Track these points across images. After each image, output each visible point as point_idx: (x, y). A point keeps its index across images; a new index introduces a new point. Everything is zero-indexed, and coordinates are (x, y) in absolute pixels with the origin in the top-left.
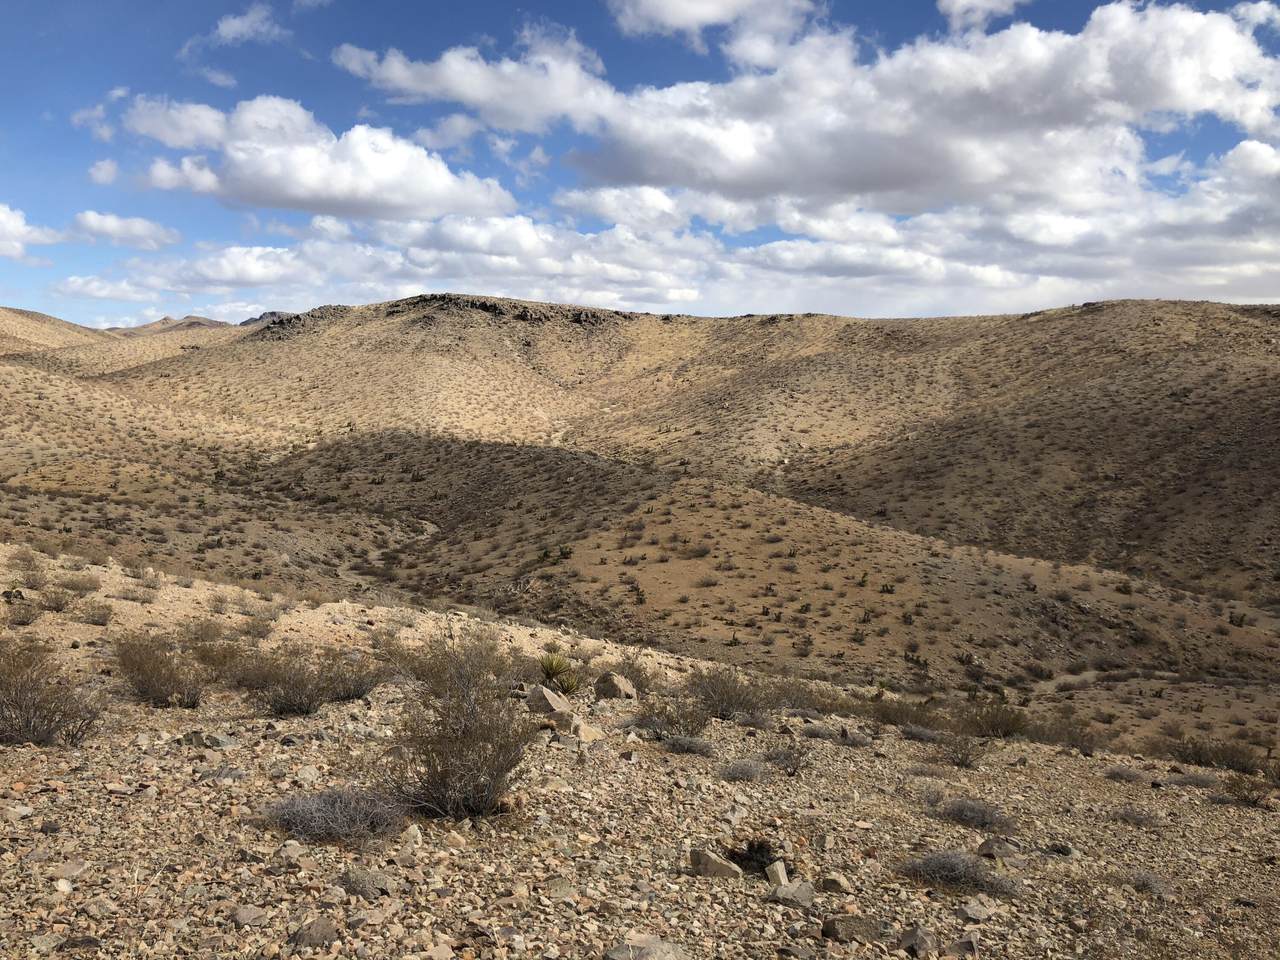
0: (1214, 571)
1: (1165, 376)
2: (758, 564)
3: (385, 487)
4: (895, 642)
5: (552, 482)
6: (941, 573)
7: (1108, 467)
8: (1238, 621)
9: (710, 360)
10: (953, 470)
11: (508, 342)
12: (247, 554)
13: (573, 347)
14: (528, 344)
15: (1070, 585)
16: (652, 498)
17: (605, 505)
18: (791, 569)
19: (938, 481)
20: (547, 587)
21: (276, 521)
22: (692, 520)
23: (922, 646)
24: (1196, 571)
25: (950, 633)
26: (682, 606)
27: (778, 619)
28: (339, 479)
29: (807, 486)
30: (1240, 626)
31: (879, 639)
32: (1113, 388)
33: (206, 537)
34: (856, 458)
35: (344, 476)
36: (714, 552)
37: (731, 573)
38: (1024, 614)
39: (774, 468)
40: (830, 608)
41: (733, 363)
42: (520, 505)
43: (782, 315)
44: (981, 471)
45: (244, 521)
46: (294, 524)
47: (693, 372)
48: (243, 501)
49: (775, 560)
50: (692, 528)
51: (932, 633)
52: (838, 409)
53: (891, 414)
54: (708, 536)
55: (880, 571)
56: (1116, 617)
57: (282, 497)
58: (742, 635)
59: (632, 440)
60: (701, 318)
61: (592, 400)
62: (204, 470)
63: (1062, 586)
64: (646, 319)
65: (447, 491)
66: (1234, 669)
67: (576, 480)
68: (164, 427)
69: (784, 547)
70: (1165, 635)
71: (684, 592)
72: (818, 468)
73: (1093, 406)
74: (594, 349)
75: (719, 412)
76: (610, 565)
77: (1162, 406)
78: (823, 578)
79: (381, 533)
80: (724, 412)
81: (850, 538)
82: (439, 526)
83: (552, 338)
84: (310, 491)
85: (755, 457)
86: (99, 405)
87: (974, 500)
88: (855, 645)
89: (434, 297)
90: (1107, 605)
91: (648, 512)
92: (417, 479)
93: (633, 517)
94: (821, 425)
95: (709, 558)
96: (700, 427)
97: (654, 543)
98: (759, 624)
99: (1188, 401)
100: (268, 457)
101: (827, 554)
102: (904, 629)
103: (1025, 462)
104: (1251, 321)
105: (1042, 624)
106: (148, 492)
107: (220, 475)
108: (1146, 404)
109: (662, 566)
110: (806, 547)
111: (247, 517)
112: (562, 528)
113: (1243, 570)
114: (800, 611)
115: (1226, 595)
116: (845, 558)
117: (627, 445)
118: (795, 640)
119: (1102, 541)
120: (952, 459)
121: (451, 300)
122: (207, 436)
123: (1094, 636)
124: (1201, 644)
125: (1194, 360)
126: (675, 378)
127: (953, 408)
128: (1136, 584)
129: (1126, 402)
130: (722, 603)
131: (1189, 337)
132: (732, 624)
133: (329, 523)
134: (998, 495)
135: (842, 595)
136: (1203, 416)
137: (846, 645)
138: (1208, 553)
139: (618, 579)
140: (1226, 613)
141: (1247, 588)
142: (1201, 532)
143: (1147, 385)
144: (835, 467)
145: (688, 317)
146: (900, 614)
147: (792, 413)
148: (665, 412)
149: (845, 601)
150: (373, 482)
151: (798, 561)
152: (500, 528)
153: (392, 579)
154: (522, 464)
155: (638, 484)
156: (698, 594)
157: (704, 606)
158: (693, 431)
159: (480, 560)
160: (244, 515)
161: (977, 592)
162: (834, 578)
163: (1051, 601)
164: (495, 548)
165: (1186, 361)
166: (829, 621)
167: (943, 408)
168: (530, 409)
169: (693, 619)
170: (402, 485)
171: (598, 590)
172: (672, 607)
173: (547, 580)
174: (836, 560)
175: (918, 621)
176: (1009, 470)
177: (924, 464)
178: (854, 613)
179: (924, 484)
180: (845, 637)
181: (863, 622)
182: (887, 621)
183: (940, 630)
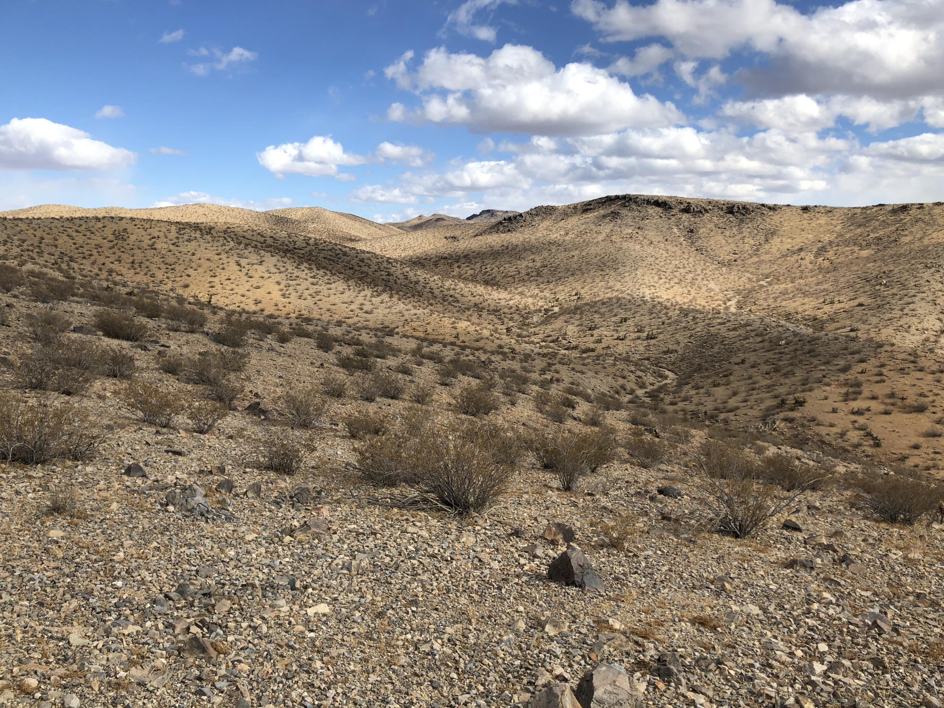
3: (627, 342)
5: (766, 344)
9: (847, 243)
11: (675, 230)
13: (727, 233)
14: (692, 231)
16: (862, 361)
17: (820, 365)
20: (792, 428)
22: (903, 381)
26: (916, 452)
28: (592, 336)
35: (595, 332)
36: (931, 409)
41: (868, 245)
42: (743, 362)
43: (912, 204)
45: (553, 365)
47: (831, 253)
50: (907, 388)
54: (922, 395)
60: (835, 208)
61: (748, 275)
62: (497, 326)
64: (788, 210)
65: (675, 347)
67: (787, 344)
68: (463, 295)
71: (915, 440)
74: (744, 234)
75: (877, 287)
76: (841, 414)
79: (640, 377)
80: (882, 288)
82: (676, 374)
83: (711, 226)
84: (574, 344)
85: (920, 326)
86: (421, 279)
89: (617, 197)
91: (862, 372)
92: (650, 337)
93: (849, 376)
95: (927, 413)
96: (861, 300)
97: (874, 398)
106: (478, 341)
109: (887, 417)
112: (787, 381)
117: (796, 313)
121: (630, 199)
126: (816, 257)
139: (851, 426)
145: (825, 207)
148: (826, 286)
150: (617, 339)
152: (732, 378)
153: (663, 412)
154: (735, 329)
155: (846, 349)
156: (927, 442)
157: (936, 453)
158: (856, 302)
159: (726, 402)
164: (735, 394)
168: (705, 282)
169: (930, 463)
170: (639, 341)
171: (837, 433)
172: (908, 452)
173: (790, 422)
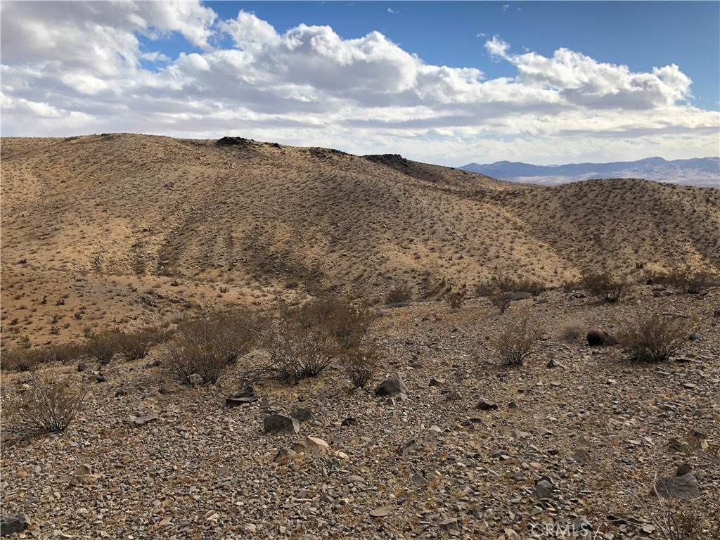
0: (203, 271)
1: (160, 176)
4: (76, 329)
6: (86, 289)
7: (145, 225)
8: (224, 291)
10: (60, 233)
15: (151, 286)
19: (53, 240)
24: (196, 271)
25: (103, 320)
30: (225, 293)
31: (66, 330)
32: (136, 183)
38: (135, 304)
40: (30, 319)
44: (76, 231)
51: (94, 321)
55: (51, 294)
56: (176, 297)
63: (148, 287)
70: (199, 302)
73: (129, 193)
77: (162, 192)
78: (19, 303)
81: (26, 278)
87: (78, 249)
88: (54, 336)
90: (171, 293)
99: (174, 189)
101: (15, 289)
102: (79, 321)
103: (100, 225)
104: (187, 147)
105: (144, 307)
108: (155, 191)
113: (215, 268)
114: (12, 324)
115: (212, 281)
116: (27, 290)
118: (17, 340)
119: (151, 263)
120: (58, 226)
123: (169, 308)
124: (213, 303)
125: (172, 168)
128: (179, 281)
129: (144, 190)
131: (161, 155)
134: (90, 244)
135: (35, 311)
136: (182, 196)
137: (50, 337)
138: (199, 262)
140: (217, 288)
141: (218, 276)
142: (195, 253)
143: (153, 180)
146: (73, 315)
149: (38, 314)
161: (108, 296)
162: (25, 302)
163: (146, 295)
166: (33, 326)
174: (22, 292)
175: (84, 316)
176: (92, 230)
177: (40, 230)
178: (45, 319)
179: (44, 242)
180: (46, 333)
181: (54, 322)
182: (67, 320)
183: (98, 319)
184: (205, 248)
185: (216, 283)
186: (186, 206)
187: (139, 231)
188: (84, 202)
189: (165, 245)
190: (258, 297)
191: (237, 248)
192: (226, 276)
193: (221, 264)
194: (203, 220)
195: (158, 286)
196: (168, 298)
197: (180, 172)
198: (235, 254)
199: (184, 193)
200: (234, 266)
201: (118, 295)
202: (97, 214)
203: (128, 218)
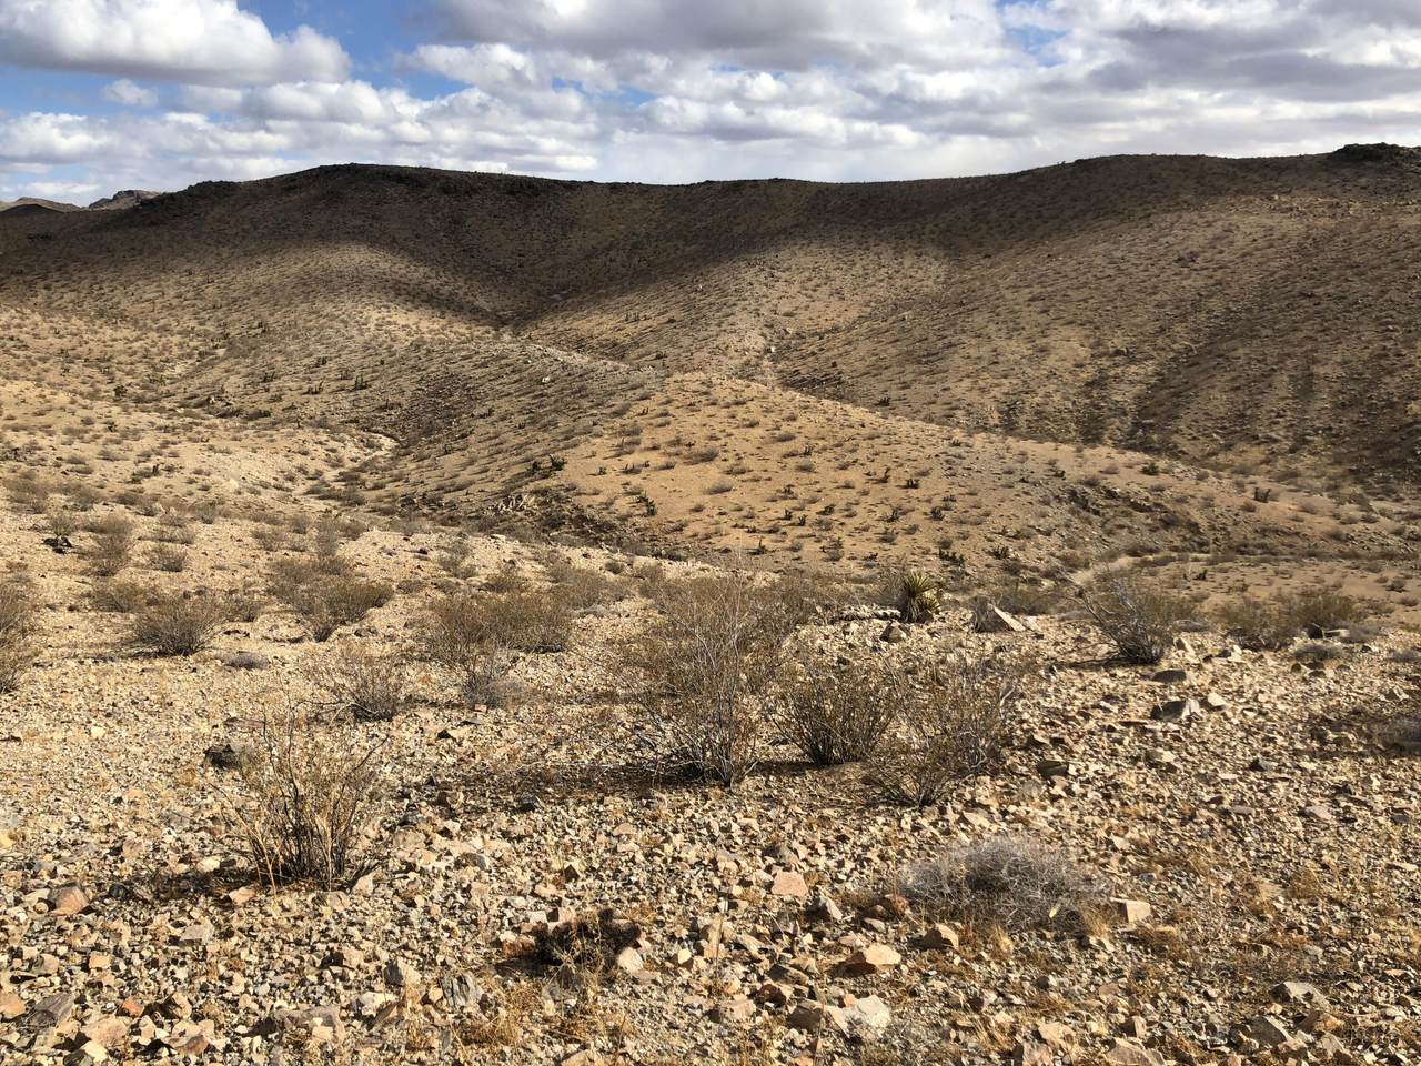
0: (1228, 447)
1: (1171, 239)
2: (772, 465)
3: (323, 396)
4: (927, 537)
5: (524, 384)
6: (965, 463)
7: (1118, 341)
8: (1262, 497)
9: (668, 236)
10: (955, 352)
11: (430, 220)
12: (191, 482)
13: (508, 224)
14: (455, 222)
15: (1098, 468)
16: (644, 398)
17: (591, 407)
18: (806, 469)
19: (941, 365)
20: (544, 503)
21: (210, 443)
22: (692, 420)
23: (955, 542)
24: (1212, 447)
25: (982, 526)
26: (698, 515)
27: (802, 523)
28: (267, 390)
29: (798, 377)
30: (1265, 501)
31: (910, 537)
32: (1118, 254)
33: (136, 464)
34: (850, 343)
35: (273, 385)
36: (723, 455)
37: (744, 477)
38: (1054, 503)
39: (760, 358)
40: (855, 508)
42: (490, 412)
43: (746, 181)
44: (985, 351)
45: (174, 444)
46: (233, 446)
48: (162, 422)
49: (789, 460)
50: (695, 430)
51: (964, 528)
52: (824, 288)
53: (881, 292)
54: (712, 438)
55: (901, 466)
56: (1147, 499)
57: (203, 414)
58: (768, 542)
59: (596, 332)
60: (653, 186)
62: (98, 386)
63: (1091, 471)
64: (590, 189)
65: (398, 399)
66: (1262, 546)
67: (552, 381)
68: (36, 336)
69: (797, 445)
70: (1196, 516)
71: (698, 499)
72: (809, 355)
73: (1099, 275)
74: (532, 225)
75: (692, 295)
76: (611, 475)
77: (1169, 272)
78: (843, 476)
79: (333, 451)
80: (698, 296)
81: (866, 432)
82: (396, 440)
83: (483, 213)
84: (235, 406)
85: (739, 346)
87: (982, 383)
88: (887, 546)
90: (1136, 488)
91: (643, 413)
92: (361, 386)
93: (627, 420)
94: (807, 307)
95: (718, 461)
96: (672, 314)
97: (654, 448)
98: (783, 529)
99: (1196, 266)
100: (173, 367)
101: (843, 450)
102: (935, 524)
103: (1031, 339)
104: (1250, 176)
105: (1072, 512)
107: (119, 391)
108: (1155, 270)
109: (669, 473)
110: (821, 443)
111: (175, 439)
112: (546, 435)
113: (1259, 444)
114: (823, 513)
115: (1244, 471)
116: (862, 455)
117: (592, 337)
118: (824, 543)
119: (1117, 421)
120: (954, 340)
122: (92, 345)
123: (1125, 521)
124: (1230, 522)
125: (1200, 221)
126: (629, 257)
127: (945, 283)
128: (1161, 465)
129: (1133, 270)
130: (740, 510)
132: (754, 531)
133: (272, 441)
134: (1005, 377)
135: (865, 493)
136: (1212, 281)
137: (877, 545)
138: (1224, 428)
139: (622, 490)
140: (1250, 490)
141: (1263, 462)
142: (1216, 407)
143: (1153, 249)
144: (829, 354)
146: (929, 509)
147: (774, 294)
148: (629, 297)
149: (869, 499)
150: (310, 392)
151: (815, 459)
152: (472, 438)
153: (360, 503)
154: (484, 365)
155: (626, 382)
156: (712, 501)
157: (721, 514)
158: (665, 318)
159: (457, 476)
160: (169, 437)
161: (1003, 482)
162: (854, 475)
163: (1080, 486)
164: (472, 462)
165: (1191, 223)
166: (856, 522)
167: (935, 282)
169: (712, 529)
170: (344, 394)
171: (601, 503)
172: (688, 517)
173: (543, 495)
174: (854, 456)
175: (947, 516)
176: (1015, 349)
177: (925, 346)
178: (880, 511)
179: (926, 368)
180: (874, 538)
181: (892, 520)
182: (915, 518)
183: (972, 524)
184: (1242, 396)
185: (1252, 478)
186: (1216, 304)
187: (1105, 354)
188: (1009, 296)
189: (1154, 386)
190: (1352, 521)
191: (1322, 402)
192: (1281, 463)
193: (1273, 435)
194: (1250, 334)
195: (1112, 471)
196: (1129, 498)
197: (1218, 229)
198: (1314, 414)
199: (1219, 275)
200: (1306, 442)
201: (1023, 481)
202: (1030, 317)
203: (1088, 326)
